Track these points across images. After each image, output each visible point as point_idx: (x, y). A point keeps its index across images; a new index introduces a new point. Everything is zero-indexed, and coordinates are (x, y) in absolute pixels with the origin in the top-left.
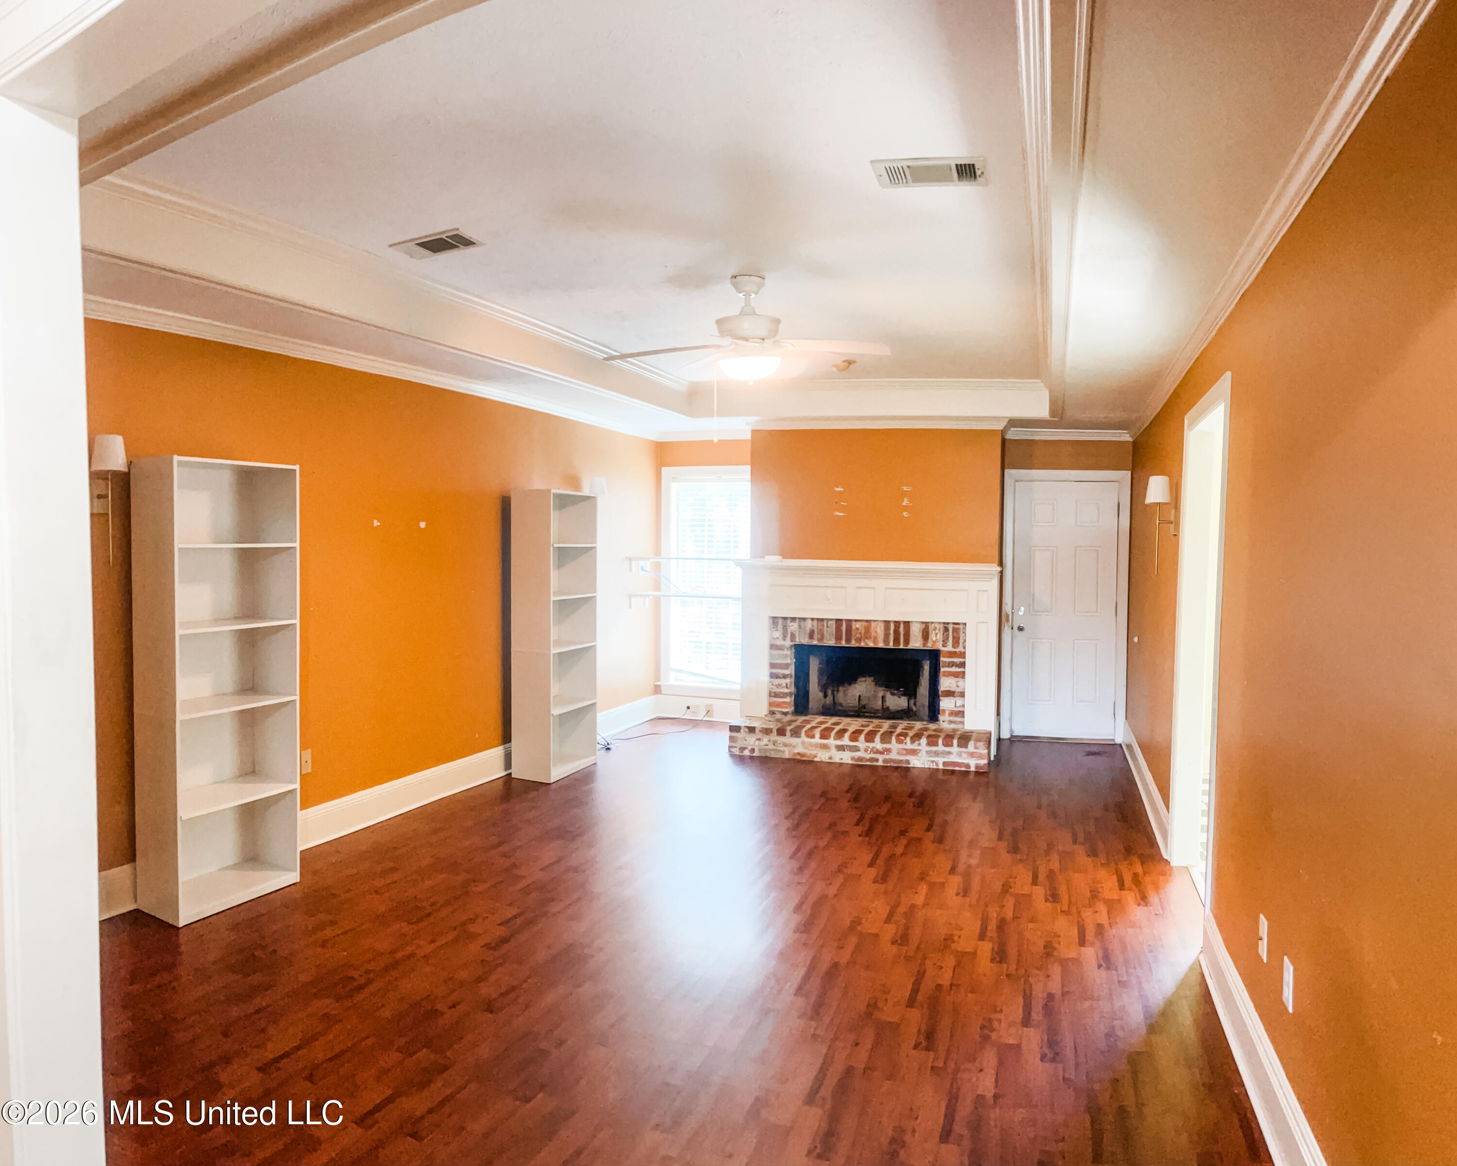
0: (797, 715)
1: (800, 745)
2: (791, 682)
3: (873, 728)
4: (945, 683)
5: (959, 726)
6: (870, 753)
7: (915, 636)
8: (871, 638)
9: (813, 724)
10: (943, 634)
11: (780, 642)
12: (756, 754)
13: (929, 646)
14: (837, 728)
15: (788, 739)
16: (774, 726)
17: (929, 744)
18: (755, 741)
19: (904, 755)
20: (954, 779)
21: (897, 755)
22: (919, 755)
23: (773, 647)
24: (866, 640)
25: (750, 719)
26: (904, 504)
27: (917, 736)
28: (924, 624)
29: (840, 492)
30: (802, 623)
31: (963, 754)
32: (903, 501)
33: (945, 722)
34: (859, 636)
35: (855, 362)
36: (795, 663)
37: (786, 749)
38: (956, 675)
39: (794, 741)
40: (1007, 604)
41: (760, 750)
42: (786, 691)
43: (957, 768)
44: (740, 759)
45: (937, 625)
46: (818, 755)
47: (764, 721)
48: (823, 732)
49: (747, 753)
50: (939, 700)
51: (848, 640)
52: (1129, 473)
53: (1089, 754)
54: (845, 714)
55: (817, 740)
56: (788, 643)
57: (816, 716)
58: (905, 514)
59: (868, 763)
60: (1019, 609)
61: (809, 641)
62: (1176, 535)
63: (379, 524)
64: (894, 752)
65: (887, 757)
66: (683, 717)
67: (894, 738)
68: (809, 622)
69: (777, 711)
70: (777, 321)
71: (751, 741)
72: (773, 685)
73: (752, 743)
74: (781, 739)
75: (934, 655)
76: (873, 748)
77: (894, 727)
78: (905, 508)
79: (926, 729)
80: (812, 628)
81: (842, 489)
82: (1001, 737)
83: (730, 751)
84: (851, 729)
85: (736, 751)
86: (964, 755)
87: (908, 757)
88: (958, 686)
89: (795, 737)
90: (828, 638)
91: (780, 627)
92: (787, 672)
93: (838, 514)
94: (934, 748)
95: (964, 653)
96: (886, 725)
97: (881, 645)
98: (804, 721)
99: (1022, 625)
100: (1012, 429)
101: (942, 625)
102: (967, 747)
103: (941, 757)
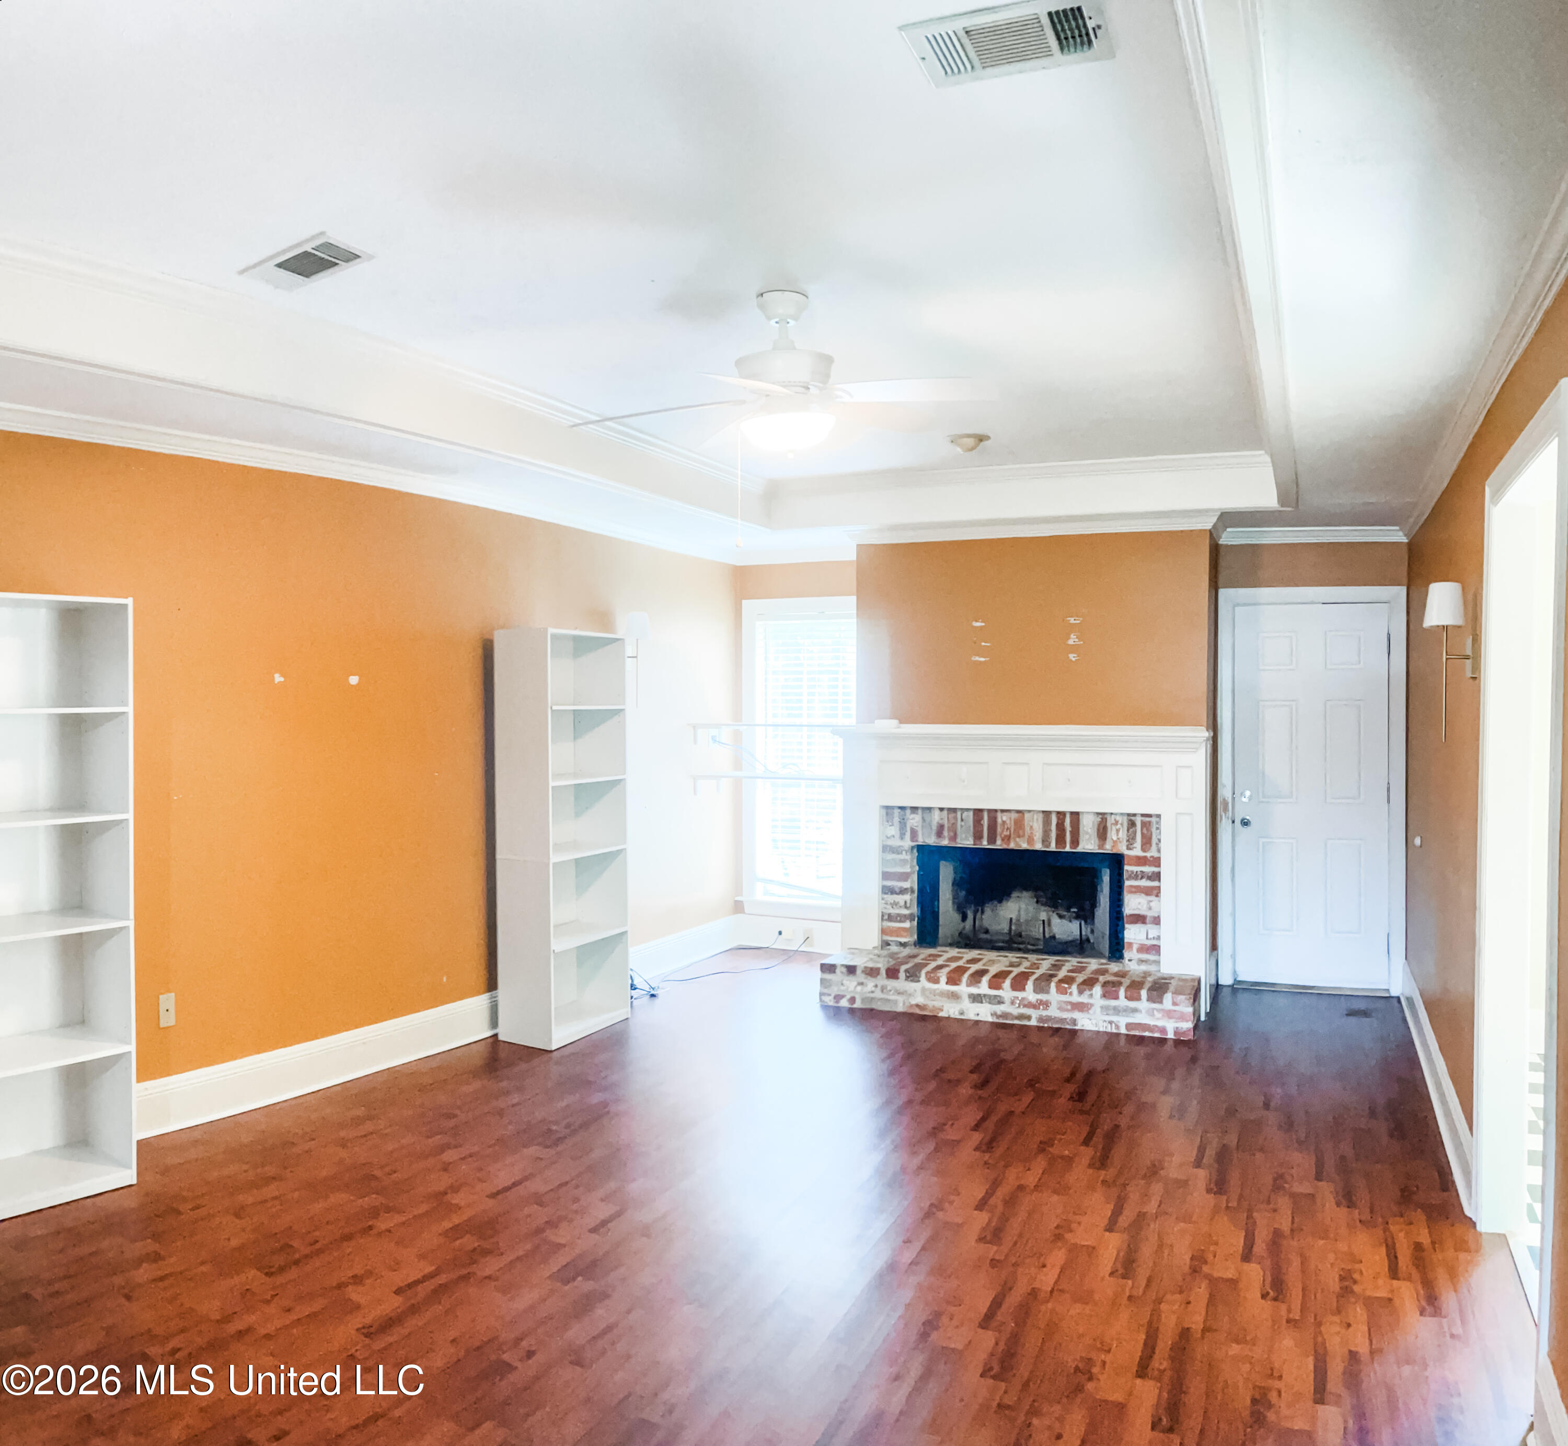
0: (921, 947)
1: (919, 993)
2: (911, 900)
3: (1026, 968)
4: (1132, 904)
5: (1152, 968)
6: (1019, 1006)
7: (1087, 833)
8: (1023, 836)
9: (940, 961)
10: (1128, 830)
11: (896, 842)
12: (858, 1005)
13: (1108, 848)
14: (974, 968)
15: (901, 983)
16: (882, 965)
17: (1104, 996)
18: (856, 987)
19: (1068, 1010)
20: (1142, 1051)
21: (1058, 1011)
22: (1091, 1011)
23: (886, 849)
24: (1018, 839)
25: (853, 954)
26: (1071, 642)
27: (1089, 983)
28: (1100, 816)
29: (981, 627)
30: (927, 816)
31: (1155, 1012)
32: (1069, 638)
33: (1132, 962)
34: (1008, 833)
35: (988, 438)
36: (919, 872)
37: (900, 999)
38: (1148, 891)
39: (911, 986)
40: (1224, 786)
41: (863, 1000)
42: (906, 912)
43: (1147, 1034)
44: (835, 1013)
45: (1118, 818)
46: (945, 1009)
47: (871, 956)
48: (952, 975)
49: (844, 1003)
50: (1123, 928)
51: (992, 840)
52: (1403, 590)
53: (1352, 1013)
54: (991, 945)
55: (943, 986)
56: (908, 843)
57: (947, 949)
58: (1072, 657)
59: (1016, 1022)
60: (1242, 794)
61: (937, 841)
62: (1476, 678)
63: (282, 679)
64: (1054, 1005)
65: (1045, 1013)
66: (773, 947)
67: (1053, 985)
68: (937, 812)
69: (892, 941)
70: (828, 360)
71: (850, 985)
72: (886, 904)
73: (851, 988)
74: (891, 984)
75: (1116, 861)
76: (1023, 999)
77: (1057, 967)
78: (1074, 649)
79: (1104, 972)
80: (941, 822)
81: (983, 624)
82: (1220, 983)
83: (821, 1000)
84: (994, 970)
85: (830, 1001)
86: (1158, 1015)
87: (1076, 1015)
88: (1150, 909)
89: (912, 981)
90: (964, 836)
91: (896, 820)
92: (906, 885)
93: (977, 658)
94: (1113, 1003)
95: (1159, 858)
96: (1046, 963)
97: (1038, 846)
98: (930, 955)
99: (1248, 818)
100: (1228, 530)
101: (1125, 818)
102: (1161, 1002)
103: (1123, 1016)
